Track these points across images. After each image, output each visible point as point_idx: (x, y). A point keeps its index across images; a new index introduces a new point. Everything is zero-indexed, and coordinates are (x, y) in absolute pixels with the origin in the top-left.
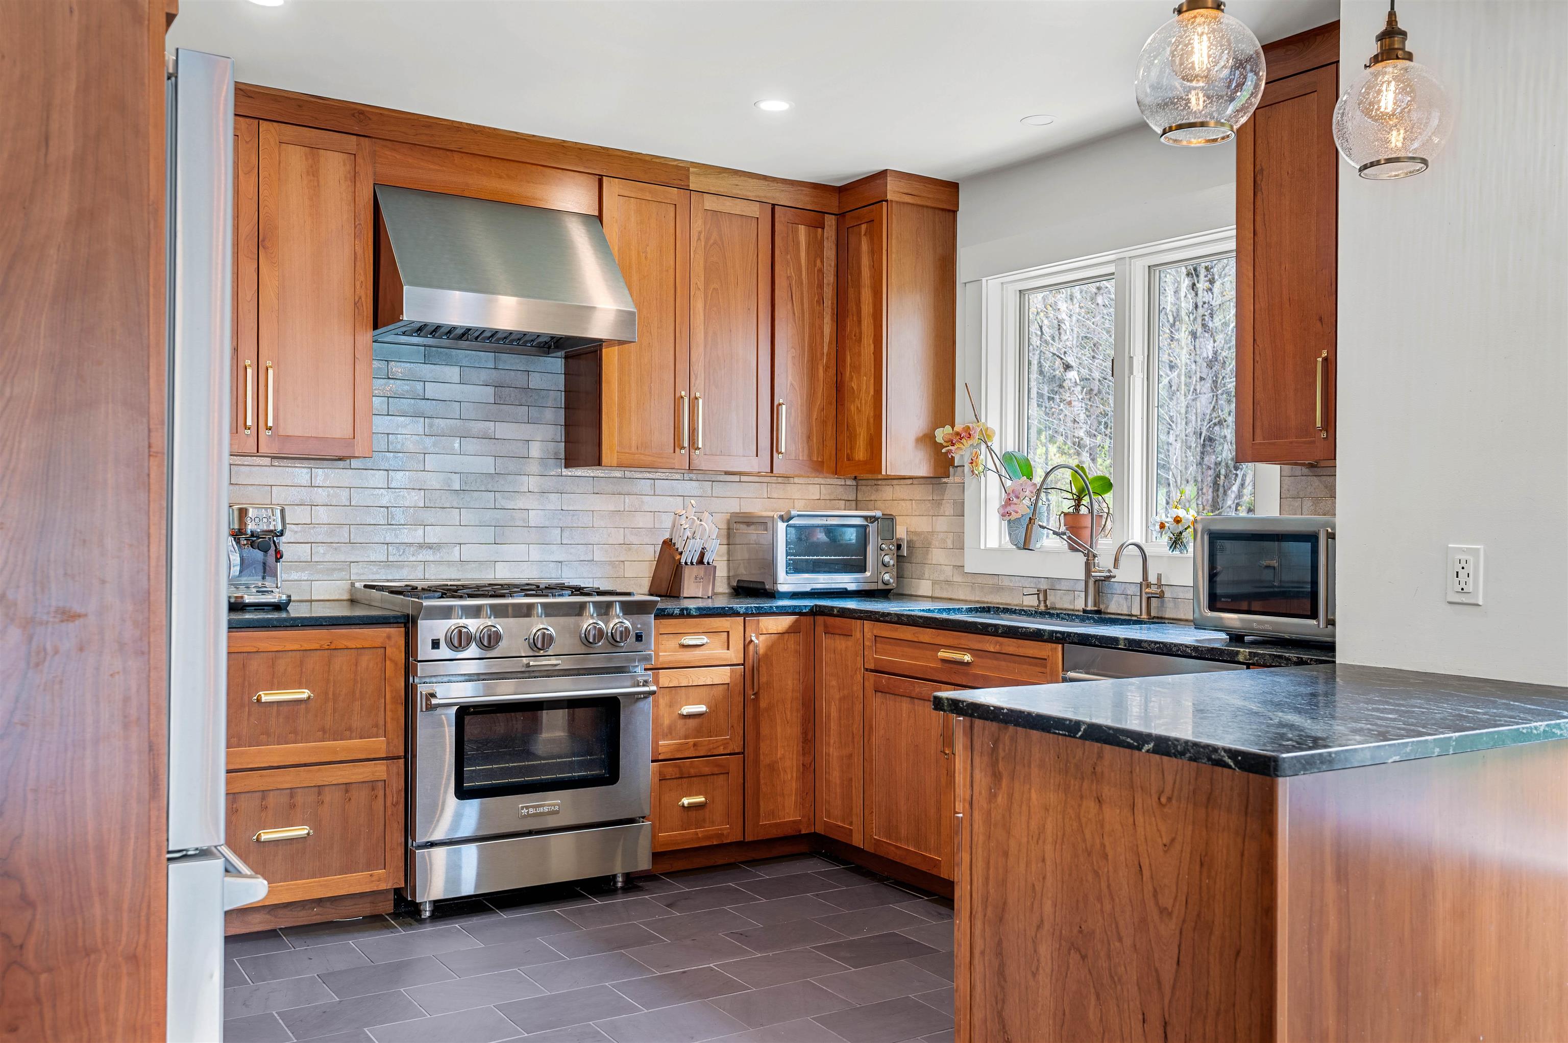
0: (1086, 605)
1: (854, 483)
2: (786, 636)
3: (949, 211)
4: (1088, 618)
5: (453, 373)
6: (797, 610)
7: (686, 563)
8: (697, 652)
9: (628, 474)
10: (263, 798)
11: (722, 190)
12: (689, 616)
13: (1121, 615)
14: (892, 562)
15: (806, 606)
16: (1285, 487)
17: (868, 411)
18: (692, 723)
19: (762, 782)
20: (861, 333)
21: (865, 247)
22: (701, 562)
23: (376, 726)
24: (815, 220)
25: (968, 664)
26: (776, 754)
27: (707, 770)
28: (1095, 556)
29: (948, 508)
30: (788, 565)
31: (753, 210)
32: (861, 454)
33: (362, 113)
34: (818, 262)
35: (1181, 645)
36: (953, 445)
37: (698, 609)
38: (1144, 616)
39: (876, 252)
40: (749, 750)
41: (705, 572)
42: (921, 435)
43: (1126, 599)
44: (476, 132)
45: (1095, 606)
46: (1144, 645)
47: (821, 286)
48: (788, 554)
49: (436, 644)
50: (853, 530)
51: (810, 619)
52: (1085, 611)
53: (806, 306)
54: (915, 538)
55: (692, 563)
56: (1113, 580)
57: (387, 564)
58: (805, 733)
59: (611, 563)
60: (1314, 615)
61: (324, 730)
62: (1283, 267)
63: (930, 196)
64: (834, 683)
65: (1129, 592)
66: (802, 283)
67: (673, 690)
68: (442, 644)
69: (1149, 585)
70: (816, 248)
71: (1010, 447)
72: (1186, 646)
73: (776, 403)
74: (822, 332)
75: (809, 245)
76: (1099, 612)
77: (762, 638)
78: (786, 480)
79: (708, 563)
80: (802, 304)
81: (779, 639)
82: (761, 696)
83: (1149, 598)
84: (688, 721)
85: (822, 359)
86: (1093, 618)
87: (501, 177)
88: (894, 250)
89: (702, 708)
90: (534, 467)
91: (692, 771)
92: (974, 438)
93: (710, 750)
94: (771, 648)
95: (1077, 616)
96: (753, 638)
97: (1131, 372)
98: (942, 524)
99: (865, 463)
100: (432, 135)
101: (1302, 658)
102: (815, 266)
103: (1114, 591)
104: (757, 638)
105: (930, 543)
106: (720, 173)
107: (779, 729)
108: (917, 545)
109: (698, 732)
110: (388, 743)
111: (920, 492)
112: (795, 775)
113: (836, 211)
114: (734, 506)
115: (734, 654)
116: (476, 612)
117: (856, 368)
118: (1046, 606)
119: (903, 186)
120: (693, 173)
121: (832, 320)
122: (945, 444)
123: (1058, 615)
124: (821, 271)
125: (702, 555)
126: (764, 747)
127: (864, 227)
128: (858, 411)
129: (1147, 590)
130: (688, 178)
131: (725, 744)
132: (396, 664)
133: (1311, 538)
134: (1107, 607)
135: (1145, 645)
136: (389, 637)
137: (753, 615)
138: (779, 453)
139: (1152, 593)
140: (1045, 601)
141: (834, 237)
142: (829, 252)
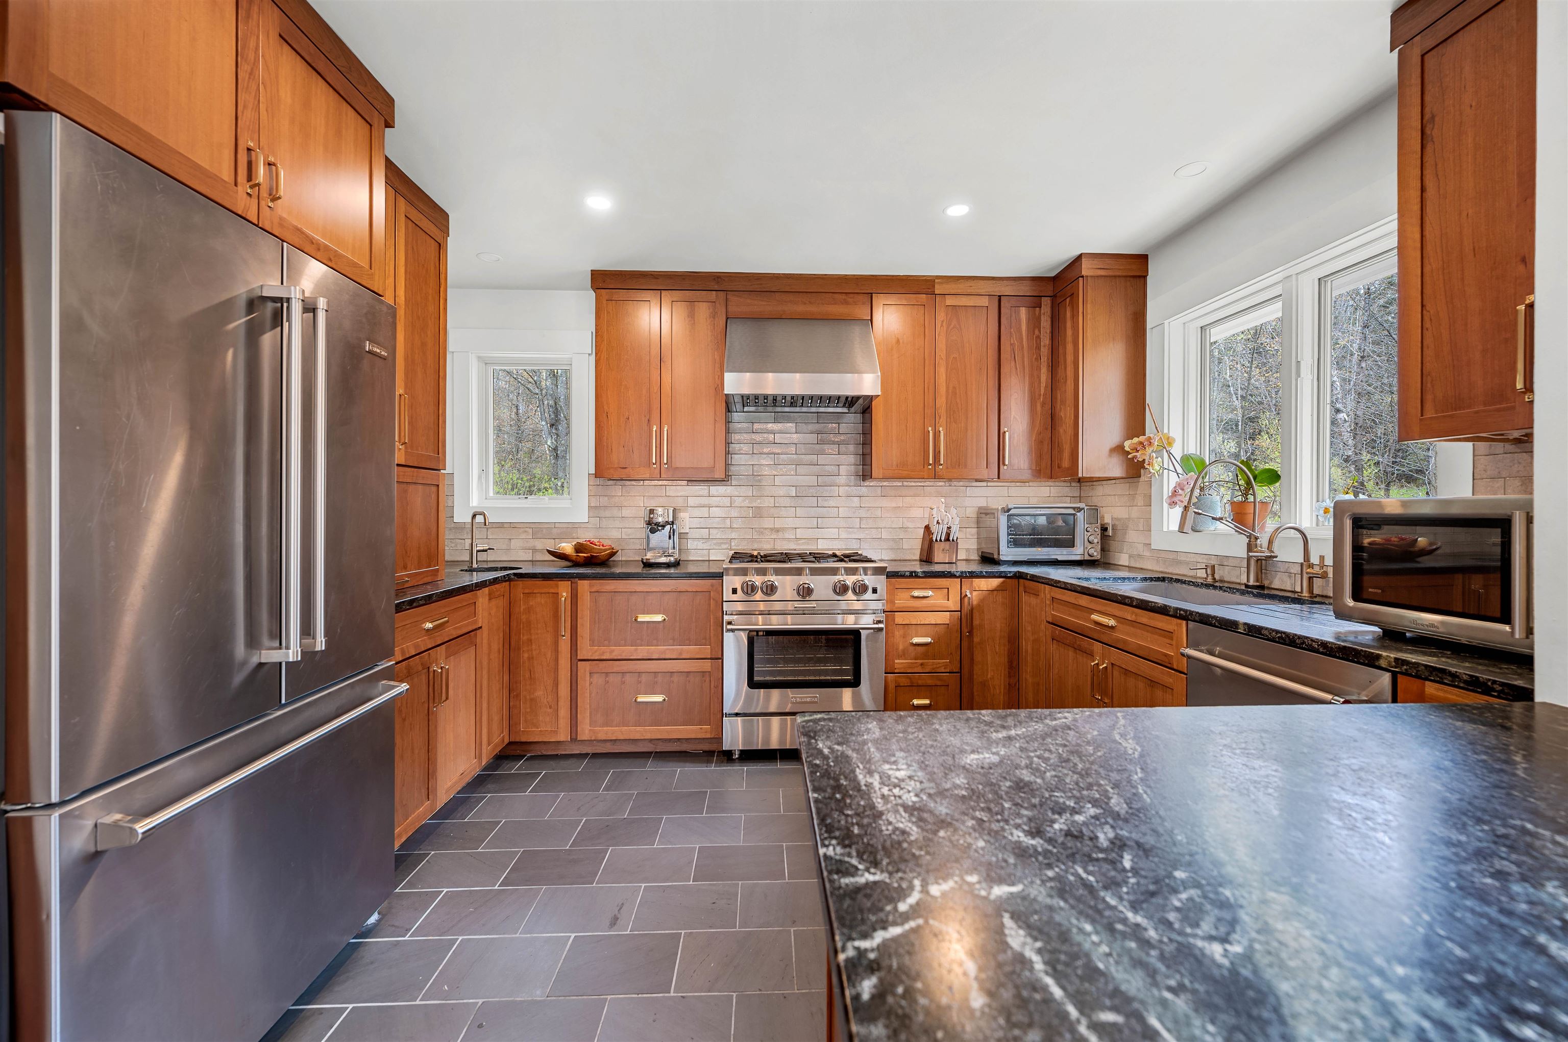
0: (1248, 580)
1: (1078, 484)
2: (995, 592)
3: (1140, 277)
4: (1248, 593)
5: (790, 426)
6: (1003, 575)
7: (936, 540)
8: (924, 601)
9: (905, 484)
10: (639, 677)
11: (959, 291)
12: (917, 576)
13: (1285, 591)
14: (1096, 541)
15: (1010, 572)
16: (1480, 467)
17: (1070, 431)
18: (919, 649)
19: (975, 694)
20: (1066, 376)
21: (1068, 314)
22: (947, 539)
23: (705, 638)
24: (1035, 303)
25: (1112, 627)
26: (987, 675)
27: (930, 682)
28: (1256, 538)
29: (1140, 501)
30: (1009, 542)
31: (984, 301)
32: (1066, 463)
33: (719, 277)
34: (1037, 332)
35: (1307, 638)
36: (1138, 451)
37: (924, 572)
38: (1305, 594)
39: (1075, 316)
40: (965, 671)
41: (950, 546)
42: (1114, 446)
43: (1290, 577)
44: (789, 278)
45: (1257, 581)
46: (1264, 632)
47: (1038, 348)
48: (1009, 534)
49: (734, 591)
50: (1044, 518)
51: (1015, 581)
52: (1247, 586)
53: (1026, 363)
54: (1117, 523)
55: (941, 540)
56: (1275, 559)
57: (753, 540)
58: (1010, 662)
59: (893, 540)
60: (1506, 618)
61: (674, 639)
62: (1464, 215)
63: (1121, 268)
64: (1029, 629)
65: (1292, 571)
66: (1023, 347)
67: (906, 626)
68: (739, 591)
69: (1311, 566)
70: (1035, 323)
71: (1192, 449)
72: (1312, 640)
73: (1002, 431)
74: (1040, 380)
75: (1028, 320)
76: (1262, 587)
77: (975, 593)
78: (1022, 484)
79: (953, 540)
80: (1023, 362)
81: (989, 594)
82: (975, 634)
83: (1310, 578)
84: (917, 647)
85: (1039, 399)
86: (1252, 593)
87: (805, 304)
88: (1089, 311)
89: (929, 640)
90: (842, 480)
91: (920, 682)
92: (1154, 444)
93: (933, 669)
94: (982, 600)
95: (1238, 590)
96: (968, 594)
97: (1298, 374)
98: (1135, 512)
99: (1068, 469)
100: (761, 284)
101: (1477, 678)
102: (1034, 334)
103: (1278, 570)
104: (971, 593)
105: (1127, 527)
106: (958, 280)
107: (989, 658)
108: (1119, 528)
109: (925, 656)
110: (711, 650)
111: (1121, 488)
112: (1002, 690)
113: (1051, 294)
114: (982, 503)
115: (953, 603)
116: (762, 572)
117: (1063, 402)
118: (1214, 579)
119: (1097, 263)
120: (938, 283)
121: (1048, 370)
122: (1131, 451)
123: (1221, 588)
124: (1038, 337)
125: (948, 535)
126: (977, 669)
127: (1068, 300)
128: (1065, 431)
129: (1308, 570)
130: (934, 286)
131: (946, 666)
132: (717, 602)
133: (1503, 524)
134: (1271, 583)
135: (1266, 632)
136: (712, 586)
137: (966, 577)
138: (1004, 464)
139: (1313, 574)
140: (1213, 575)
141: (1049, 313)
142: (1046, 323)
